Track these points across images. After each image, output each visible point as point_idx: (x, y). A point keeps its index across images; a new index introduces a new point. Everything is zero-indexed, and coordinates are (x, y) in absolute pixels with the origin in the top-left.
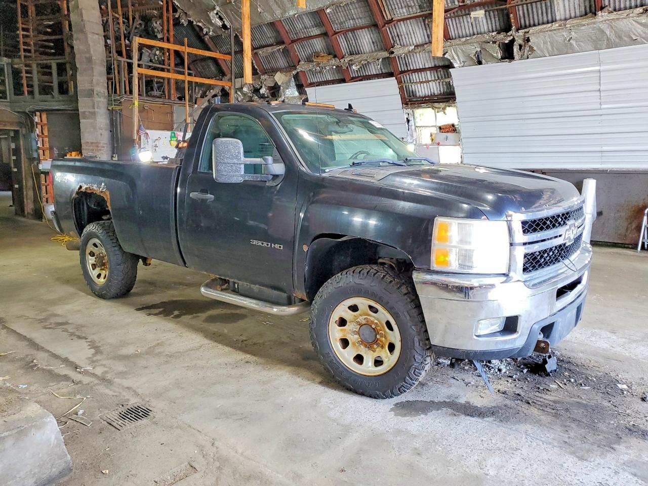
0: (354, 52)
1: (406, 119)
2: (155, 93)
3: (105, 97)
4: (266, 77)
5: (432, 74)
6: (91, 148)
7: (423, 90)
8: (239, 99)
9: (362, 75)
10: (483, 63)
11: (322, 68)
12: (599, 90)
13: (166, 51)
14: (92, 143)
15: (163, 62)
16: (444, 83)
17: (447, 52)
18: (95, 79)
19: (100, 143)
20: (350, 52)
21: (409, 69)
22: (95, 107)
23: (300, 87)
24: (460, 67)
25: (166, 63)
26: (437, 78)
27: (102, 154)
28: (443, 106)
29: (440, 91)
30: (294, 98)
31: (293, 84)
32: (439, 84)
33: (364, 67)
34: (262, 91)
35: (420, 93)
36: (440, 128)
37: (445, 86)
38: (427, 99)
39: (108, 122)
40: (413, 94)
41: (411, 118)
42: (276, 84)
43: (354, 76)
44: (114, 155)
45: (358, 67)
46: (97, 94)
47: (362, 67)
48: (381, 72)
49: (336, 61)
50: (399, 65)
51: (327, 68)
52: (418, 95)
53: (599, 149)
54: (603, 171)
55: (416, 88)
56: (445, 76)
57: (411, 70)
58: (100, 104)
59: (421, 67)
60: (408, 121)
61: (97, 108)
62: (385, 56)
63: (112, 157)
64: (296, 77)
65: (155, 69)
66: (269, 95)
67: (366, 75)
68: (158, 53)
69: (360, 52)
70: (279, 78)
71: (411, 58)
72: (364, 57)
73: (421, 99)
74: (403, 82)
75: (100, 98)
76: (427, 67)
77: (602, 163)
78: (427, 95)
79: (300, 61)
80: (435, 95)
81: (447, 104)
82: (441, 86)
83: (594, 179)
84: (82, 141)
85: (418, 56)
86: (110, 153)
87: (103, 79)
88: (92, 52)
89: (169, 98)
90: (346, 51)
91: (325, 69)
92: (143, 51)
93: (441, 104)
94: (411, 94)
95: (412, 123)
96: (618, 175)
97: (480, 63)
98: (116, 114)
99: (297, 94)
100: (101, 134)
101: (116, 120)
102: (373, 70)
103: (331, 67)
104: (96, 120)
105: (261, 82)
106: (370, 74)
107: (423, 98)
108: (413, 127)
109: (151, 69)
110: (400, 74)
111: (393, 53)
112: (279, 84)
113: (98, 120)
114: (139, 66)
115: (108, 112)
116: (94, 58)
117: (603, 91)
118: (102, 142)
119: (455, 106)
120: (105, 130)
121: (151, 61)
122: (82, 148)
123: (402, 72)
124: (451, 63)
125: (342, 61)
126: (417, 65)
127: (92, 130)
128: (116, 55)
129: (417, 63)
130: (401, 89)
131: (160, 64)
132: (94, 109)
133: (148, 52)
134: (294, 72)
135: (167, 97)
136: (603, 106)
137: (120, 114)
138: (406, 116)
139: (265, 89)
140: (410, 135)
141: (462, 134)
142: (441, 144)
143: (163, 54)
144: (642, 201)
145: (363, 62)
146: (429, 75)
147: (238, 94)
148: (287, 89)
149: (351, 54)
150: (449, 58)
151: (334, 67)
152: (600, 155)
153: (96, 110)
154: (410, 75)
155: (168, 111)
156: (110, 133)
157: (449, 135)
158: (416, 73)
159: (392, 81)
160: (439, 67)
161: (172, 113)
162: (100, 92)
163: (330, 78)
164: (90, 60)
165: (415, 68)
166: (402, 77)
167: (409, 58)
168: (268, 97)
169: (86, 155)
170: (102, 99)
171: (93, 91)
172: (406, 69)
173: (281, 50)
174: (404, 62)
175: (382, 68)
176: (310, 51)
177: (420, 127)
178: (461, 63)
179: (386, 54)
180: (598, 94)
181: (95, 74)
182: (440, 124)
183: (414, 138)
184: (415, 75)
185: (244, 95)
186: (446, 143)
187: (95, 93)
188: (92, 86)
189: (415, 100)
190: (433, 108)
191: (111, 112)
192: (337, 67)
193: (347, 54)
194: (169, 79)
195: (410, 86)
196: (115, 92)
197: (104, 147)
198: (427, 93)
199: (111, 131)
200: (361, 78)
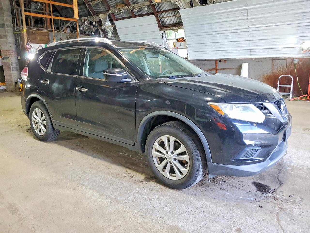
0: (135, 3)
1: (161, 36)
2: (39, 25)
3: (11, 27)
4: (95, 16)
5: (172, 13)
6: (6, 53)
7: (168, 21)
8: (84, 28)
9: (140, 14)
10: (194, 6)
11: (121, 11)
12: (247, 19)
13: (44, 4)
14: (6, 51)
15: (42, 10)
16: (178, 17)
17: (177, 1)
18: (5, 18)
19: (10, 51)
20: (133, 2)
21: (161, 11)
22: (6, 32)
23: (112, 21)
24: (183, 9)
25: (44, 10)
26: (174, 15)
27: (12, 56)
28: (177, 29)
29: (176, 21)
30: (109, 26)
31: (108, 19)
32: (176, 18)
33: (140, 9)
34: (94, 23)
35: (167, 23)
36: (177, 40)
37: (178, 19)
38: (171, 25)
39: (14, 40)
40: (164, 23)
41: (164, 35)
42: (100, 19)
43: (136, 15)
44: (19, 57)
45: (137, 10)
46: (7, 26)
47: (140, 10)
48: (148, 12)
49: (126, 7)
50: (156, 9)
51: (123, 11)
52: (166, 24)
53: (249, 48)
54: (251, 59)
55: (165, 20)
56: (178, 13)
57: (162, 11)
58: (9, 31)
59: (167, 9)
60: (163, 37)
61: (7, 33)
62: (149, 4)
63: (18, 58)
64: (109, 16)
65: (39, 13)
66: (98, 25)
67: (142, 14)
68: (39, 4)
69: (138, 3)
70: (101, 16)
71: (161, 5)
72: (139, 5)
73: (168, 25)
74: (159, 17)
75: (9, 28)
76: (169, 9)
77: (251, 55)
78: (170, 23)
79: (110, 8)
80: (174, 24)
81: (179, 28)
82: (177, 19)
83: (247, 63)
84: (1, 50)
85: (165, 4)
86: (16, 56)
87: (10, 19)
88: (3, 5)
89: (47, 28)
90: (131, 2)
91: (122, 11)
92: (32, 4)
93: (177, 28)
94: (163, 23)
95: (164, 37)
96: (258, 61)
97: (192, 6)
98: (18, 36)
99: (110, 24)
100: (11, 46)
101: (18, 39)
102: (145, 11)
103: (124, 10)
104: (7, 39)
105: (93, 19)
106: (143, 13)
107: (169, 25)
108: (165, 40)
109: (37, 13)
110: (157, 13)
111: (152, 2)
112: (102, 20)
113: (8, 39)
114: (25, 11)
115: (14, 35)
116: (4, 8)
117: (249, 19)
118: (11, 50)
119: (183, 29)
120: (13, 44)
121: (36, 9)
122: (2, 53)
123: (158, 12)
124: (179, 7)
125: (129, 7)
126: (165, 8)
127: (6, 44)
128: (16, 5)
129: (164, 7)
130: (158, 21)
131: (41, 10)
132: (6, 33)
133: (34, 4)
134: (108, 13)
135: (46, 27)
136: (250, 27)
137: (20, 36)
138: (161, 34)
139: (95, 22)
140: (164, 44)
141: (187, 42)
142: (178, 48)
143: (42, 5)
144: (269, 73)
145: (139, 7)
146: (170, 14)
147: (83, 25)
148: (106, 22)
149: (134, 3)
150: (178, 4)
151: (126, 10)
152: (250, 51)
153: (7, 34)
154: (162, 13)
155: (46, 34)
156: (16, 46)
157: (182, 43)
158: (165, 13)
159: (153, 17)
160: (175, 9)
161: (48, 35)
162: (8, 25)
163: (125, 16)
164: (2, 9)
165: (164, 10)
166: (158, 15)
167: (160, 5)
168: (97, 26)
169: (4, 57)
170: (10, 29)
171: (4, 24)
172: (160, 11)
173: (100, 2)
174: (158, 7)
175: (149, 10)
176: (115, 3)
177: (168, 39)
178: (183, 7)
179: (149, 3)
180: (247, 20)
181: (5, 16)
182: (177, 38)
183: (166, 45)
184: (164, 13)
185: (86, 25)
186: (181, 47)
187: (5, 25)
188: (4, 22)
189: (165, 26)
190: (173, 30)
191: (15, 35)
192: (127, 10)
193: (132, 4)
194: (46, 18)
195: (162, 19)
196: (17, 25)
197: (12, 53)
198: (170, 22)
199: (16, 45)
200: (139, 16)
